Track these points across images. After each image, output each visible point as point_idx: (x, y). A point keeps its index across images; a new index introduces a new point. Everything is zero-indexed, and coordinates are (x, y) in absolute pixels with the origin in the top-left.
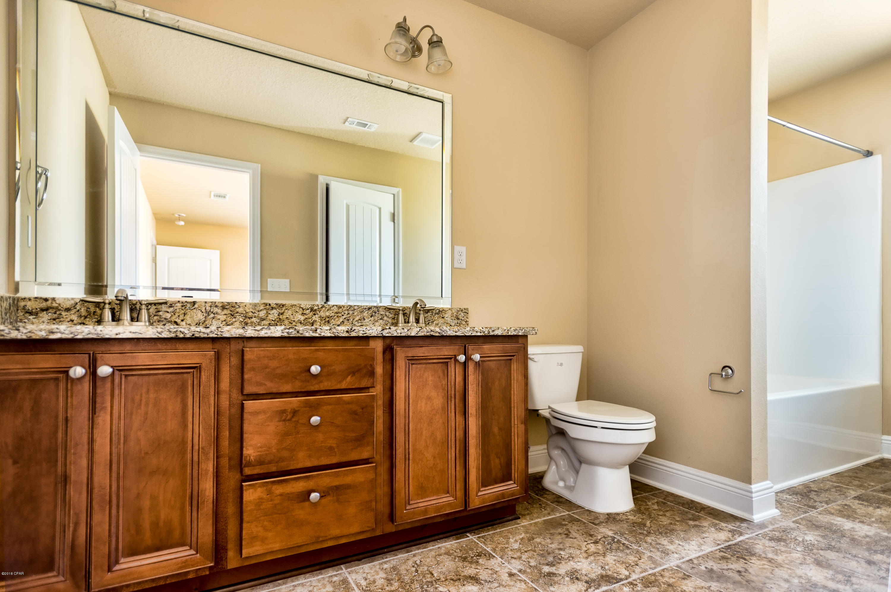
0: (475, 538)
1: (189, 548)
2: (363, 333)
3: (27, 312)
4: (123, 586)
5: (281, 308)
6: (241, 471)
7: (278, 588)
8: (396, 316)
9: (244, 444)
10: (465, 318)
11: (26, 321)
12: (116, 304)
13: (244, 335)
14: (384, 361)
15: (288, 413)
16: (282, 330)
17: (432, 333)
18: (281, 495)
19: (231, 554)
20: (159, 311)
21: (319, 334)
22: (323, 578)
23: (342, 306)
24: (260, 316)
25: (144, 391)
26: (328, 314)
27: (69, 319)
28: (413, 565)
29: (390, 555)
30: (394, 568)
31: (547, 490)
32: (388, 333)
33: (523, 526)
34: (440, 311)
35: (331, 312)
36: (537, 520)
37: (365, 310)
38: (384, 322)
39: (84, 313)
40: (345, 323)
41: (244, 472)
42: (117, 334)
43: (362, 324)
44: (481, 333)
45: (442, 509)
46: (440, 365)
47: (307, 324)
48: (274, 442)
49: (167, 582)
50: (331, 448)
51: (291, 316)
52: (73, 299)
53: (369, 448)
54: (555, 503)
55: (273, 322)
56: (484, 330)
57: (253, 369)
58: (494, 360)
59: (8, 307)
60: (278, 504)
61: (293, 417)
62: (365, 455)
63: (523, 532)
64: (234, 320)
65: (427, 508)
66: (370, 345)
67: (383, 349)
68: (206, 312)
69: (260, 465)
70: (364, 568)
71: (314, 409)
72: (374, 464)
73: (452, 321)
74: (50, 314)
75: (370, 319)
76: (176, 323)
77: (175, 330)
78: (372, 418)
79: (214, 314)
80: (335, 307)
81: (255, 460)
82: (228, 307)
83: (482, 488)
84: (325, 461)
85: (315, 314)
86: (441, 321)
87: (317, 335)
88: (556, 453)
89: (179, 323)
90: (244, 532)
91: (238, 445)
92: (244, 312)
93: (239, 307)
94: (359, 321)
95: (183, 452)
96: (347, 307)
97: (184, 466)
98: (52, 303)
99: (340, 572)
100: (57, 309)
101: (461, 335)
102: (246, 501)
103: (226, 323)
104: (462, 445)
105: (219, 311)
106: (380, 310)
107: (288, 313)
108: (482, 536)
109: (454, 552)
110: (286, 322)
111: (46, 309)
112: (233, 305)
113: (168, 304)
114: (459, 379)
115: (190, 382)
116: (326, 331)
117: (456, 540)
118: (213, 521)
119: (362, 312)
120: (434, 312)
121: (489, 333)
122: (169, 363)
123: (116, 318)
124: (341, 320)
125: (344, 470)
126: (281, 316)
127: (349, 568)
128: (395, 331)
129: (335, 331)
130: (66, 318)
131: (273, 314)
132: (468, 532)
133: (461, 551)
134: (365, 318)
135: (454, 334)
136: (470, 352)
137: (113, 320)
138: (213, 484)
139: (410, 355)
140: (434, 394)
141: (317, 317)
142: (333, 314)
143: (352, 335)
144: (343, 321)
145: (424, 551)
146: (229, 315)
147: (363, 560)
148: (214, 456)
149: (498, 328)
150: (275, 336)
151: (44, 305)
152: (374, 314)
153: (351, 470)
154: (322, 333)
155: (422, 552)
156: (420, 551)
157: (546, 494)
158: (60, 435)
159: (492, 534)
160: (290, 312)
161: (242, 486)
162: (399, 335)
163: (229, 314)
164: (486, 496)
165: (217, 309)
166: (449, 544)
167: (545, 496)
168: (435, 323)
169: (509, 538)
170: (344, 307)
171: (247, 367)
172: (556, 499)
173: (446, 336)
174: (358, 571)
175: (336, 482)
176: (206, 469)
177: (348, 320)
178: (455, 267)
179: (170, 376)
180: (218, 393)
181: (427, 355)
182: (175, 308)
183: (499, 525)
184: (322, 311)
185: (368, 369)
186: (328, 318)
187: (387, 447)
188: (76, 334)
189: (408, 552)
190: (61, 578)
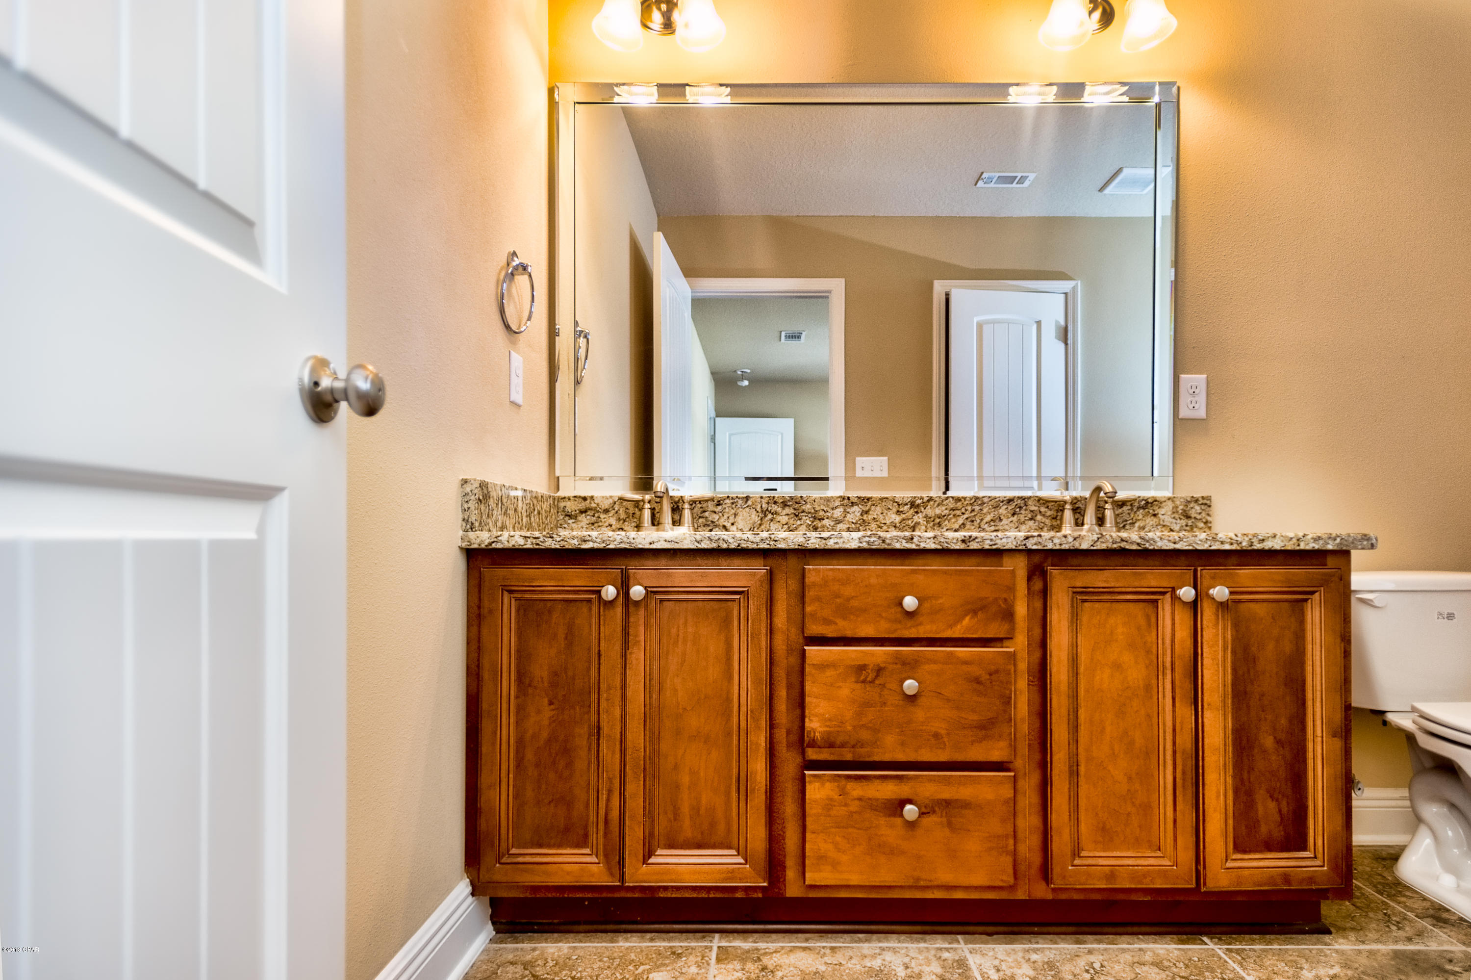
0: (1220, 949)
1: (736, 853)
2: (991, 543)
3: (567, 515)
4: (660, 887)
5: (865, 503)
6: (803, 753)
7: (857, 945)
8: (1059, 514)
9: (807, 712)
10: (1204, 515)
11: (566, 526)
12: (657, 502)
13: (806, 545)
14: (1029, 593)
15: (869, 671)
16: (859, 539)
17: (1123, 545)
18: (860, 799)
19: (791, 874)
20: (705, 511)
21: (917, 545)
22: (927, 948)
23: (963, 498)
24: (835, 516)
25: (682, 621)
26: (938, 511)
27: (607, 524)
28: (1087, 968)
29: (1044, 939)
30: (1051, 965)
31: (1408, 888)
32: (1036, 544)
33: (1337, 951)
34: (1148, 503)
35: (944, 508)
36: (1375, 947)
37: (1001, 504)
38: (1037, 524)
39: (623, 516)
40: (968, 527)
41: (806, 755)
42: (651, 544)
43: (997, 528)
44: (1232, 544)
45: (1146, 878)
46: (1142, 605)
47: (905, 528)
48: (849, 714)
49: (710, 896)
50: (936, 736)
51: (881, 516)
52: (611, 497)
53: (1003, 744)
54: (1429, 920)
55: (853, 526)
56: (1239, 539)
57: (818, 599)
58: (1263, 601)
59: (548, 510)
60: (855, 812)
61: (877, 676)
62: (997, 754)
63: (1338, 963)
64: (799, 522)
65: (1116, 869)
66: (1004, 565)
67: (1028, 573)
68: (762, 511)
69: (829, 747)
70: (996, 950)
71: (909, 667)
72: (1012, 774)
73: (1174, 521)
74: (588, 517)
75: (1010, 520)
76: (724, 527)
77: (717, 538)
78: (1008, 692)
79: (772, 514)
80: (951, 499)
81: (822, 738)
82: (791, 503)
83: (1234, 853)
84: (926, 756)
85: (917, 512)
86: (1150, 521)
87: (914, 547)
88: (1432, 811)
89: (728, 528)
90: (808, 846)
91: (798, 712)
92: (813, 511)
93: (806, 503)
94: (992, 523)
95: (726, 714)
96: (971, 499)
97: (729, 734)
98: (590, 503)
99: (955, 946)
100: (595, 510)
101: (1187, 548)
102: (809, 799)
103: (789, 528)
104: (1191, 763)
105: (779, 510)
106: (1030, 502)
107: (876, 512)
108: (1237, 950)
109: (1171, 964)
110: (873, 525)
111: (583, 512)
112: (797, 501)
113: (716, 501)
114: (1183, 634)
115: (735, 613)
116: (928, 541)
117: (1178, 944)
118: (766, 820)
119: (996, 507)
120: (1136, 504)
121: (1251, 544)
122: (710, 585)
123: (655, 522)
124: (961, 521)
125: (960, 776)
126: (865, 516)
127: (971, 943)
128: (1051, 540)
129: (942, 540)
130: (605, 522)
131: (854, 512)
132: (1206, 934)
133: (1187, 966)
134: (1002, 518)
135: (1171, 546)
136: (1206, 583)
137: (653, 524)
138: (766, 765)
139: (1079, 584)
140: (1127, 658)
141: (921, 516)
142: (947, 511)
143: (971, 547)
144: (963, 524)
145: (1110, 949)
146: (792, 516)
147: (995, 936)
148: (766, 725)
149: (1275, 536)
150: (850, 547)
151: (582, 505)
152: (1018, 510)
153: (970, 776)
154: (921, 544)
155: (1105, 949)
156: (1102, 946)
157: (1405, 896)
158: (593, 672)
159: (1261, 950)
160: (878, 510)
161: (803, 776)
162: (1058, 547)
163: (792, 513)
164: (1246, 872)
165: (776, 507)
166: (1161, 948)
167: (1403, 899)
168: (1137, 525)
169: (1302, 968)
170: (965, 498)
171: (810, 594)
172: (1431, 912)
173: (1154, 551)
174: (984, 952)
175: (946, 793)
176: (757, 743)
177: (973, 521)
178: (1181, 416)
179: (712, 603)
180: (771, 631)
181: (1112, 585)
182: (724, 506)
183: (1278, 936)
184: (929, 507)
185: (1000, 606)
186: (939, 518)
187: (1036, 746)
188: (608, 542)
189: (1078, 942)
190: (595, 860)
